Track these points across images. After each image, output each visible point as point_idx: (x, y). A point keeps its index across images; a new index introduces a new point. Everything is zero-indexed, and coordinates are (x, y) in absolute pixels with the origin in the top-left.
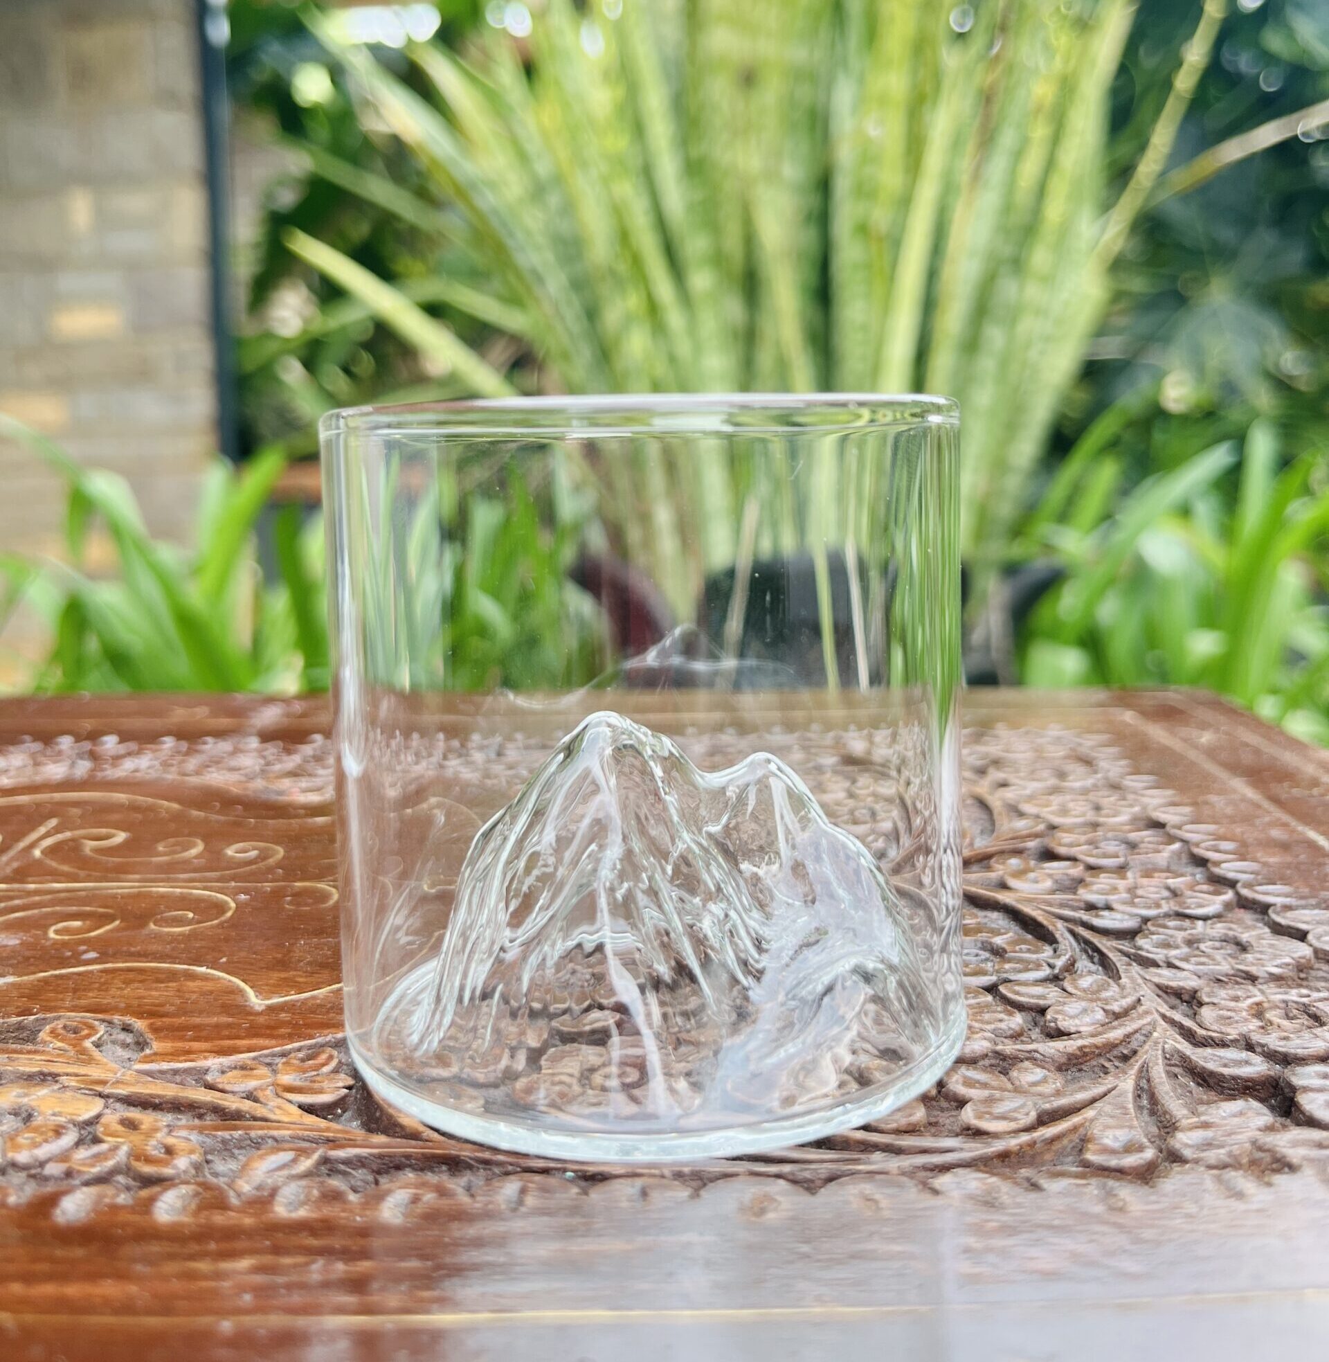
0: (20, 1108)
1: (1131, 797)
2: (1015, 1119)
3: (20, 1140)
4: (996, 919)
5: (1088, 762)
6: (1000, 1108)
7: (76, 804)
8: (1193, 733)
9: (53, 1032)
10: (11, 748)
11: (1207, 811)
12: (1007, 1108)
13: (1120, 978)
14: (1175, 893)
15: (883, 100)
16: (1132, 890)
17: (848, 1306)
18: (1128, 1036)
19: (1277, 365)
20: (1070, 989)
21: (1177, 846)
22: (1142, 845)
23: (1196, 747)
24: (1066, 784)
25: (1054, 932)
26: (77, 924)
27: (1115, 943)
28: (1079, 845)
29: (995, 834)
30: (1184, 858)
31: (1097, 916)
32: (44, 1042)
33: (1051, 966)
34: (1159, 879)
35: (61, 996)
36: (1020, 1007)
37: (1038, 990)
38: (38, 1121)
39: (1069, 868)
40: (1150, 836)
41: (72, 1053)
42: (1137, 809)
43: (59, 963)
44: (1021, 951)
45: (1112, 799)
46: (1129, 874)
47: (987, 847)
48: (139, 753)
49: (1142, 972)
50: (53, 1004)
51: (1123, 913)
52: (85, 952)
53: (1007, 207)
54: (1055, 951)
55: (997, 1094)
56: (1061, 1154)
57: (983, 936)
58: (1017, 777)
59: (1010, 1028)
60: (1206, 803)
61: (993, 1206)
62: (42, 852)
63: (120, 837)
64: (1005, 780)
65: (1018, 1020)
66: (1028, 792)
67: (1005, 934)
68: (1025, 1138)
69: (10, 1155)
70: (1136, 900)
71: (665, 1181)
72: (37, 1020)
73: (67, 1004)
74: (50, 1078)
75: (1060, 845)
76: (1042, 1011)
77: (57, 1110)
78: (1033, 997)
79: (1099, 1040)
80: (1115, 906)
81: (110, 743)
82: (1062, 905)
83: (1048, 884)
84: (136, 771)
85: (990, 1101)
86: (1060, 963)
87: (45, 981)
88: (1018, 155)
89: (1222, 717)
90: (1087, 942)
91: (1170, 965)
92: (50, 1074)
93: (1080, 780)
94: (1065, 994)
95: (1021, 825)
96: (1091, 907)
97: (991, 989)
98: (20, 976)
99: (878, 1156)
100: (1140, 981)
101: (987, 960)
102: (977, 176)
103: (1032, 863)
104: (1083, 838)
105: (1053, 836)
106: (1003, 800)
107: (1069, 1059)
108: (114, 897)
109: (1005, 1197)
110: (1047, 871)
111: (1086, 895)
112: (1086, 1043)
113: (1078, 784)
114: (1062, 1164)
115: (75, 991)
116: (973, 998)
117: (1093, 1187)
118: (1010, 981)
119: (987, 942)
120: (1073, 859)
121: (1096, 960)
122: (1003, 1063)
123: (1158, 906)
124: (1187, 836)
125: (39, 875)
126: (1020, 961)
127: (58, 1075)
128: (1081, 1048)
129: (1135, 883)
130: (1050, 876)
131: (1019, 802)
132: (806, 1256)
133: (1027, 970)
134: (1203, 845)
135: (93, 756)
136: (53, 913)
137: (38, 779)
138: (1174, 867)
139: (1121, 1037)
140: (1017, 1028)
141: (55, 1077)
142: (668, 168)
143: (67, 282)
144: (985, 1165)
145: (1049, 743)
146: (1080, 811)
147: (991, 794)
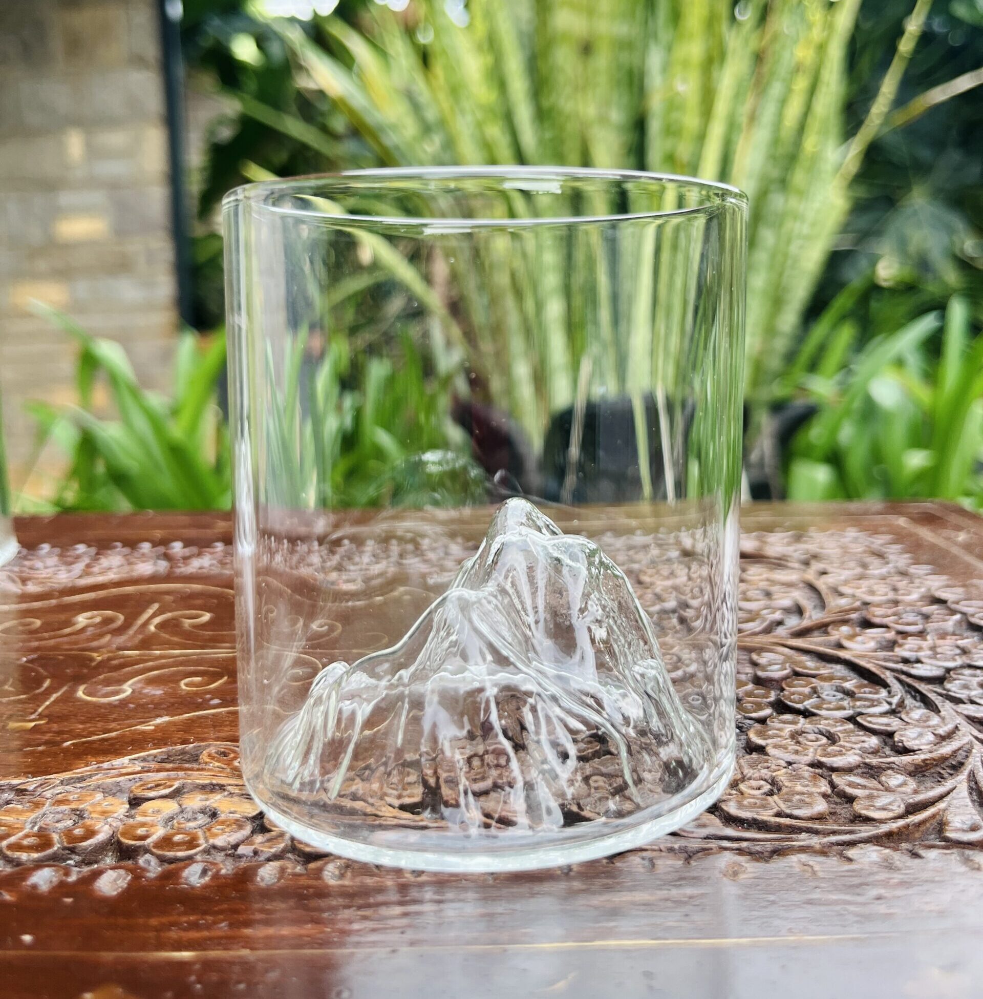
0: (205, 809)
1: (917, 581)
2: (892, 810)
3: (214, 830)
4: (839, 670)
5: (880, 555)
6: (879, 803)
7: (168, 593)
8: (951, 533)
9: (210, 755)
10: (109, 552)
11: (974, 592)
12: (885, 802)
13: (940, 712)
14: (964, 652)
15: (686, 64)
16: (933, 648)
17: (811, 935)
18: (955, 752)
19: (962, 250)
20: (906, 719)
21: (958, 617)
22: (933, 617)
23: (956, 543)
24: (868, 572)
25: (886, 679)
26: (198, 679)
27: (930, 687)
28: (888, 617)
29: (826, 609)
30: (964, 626)
31: (913, 667)
32: (206, 763)
33: (890, 703)
34: (950, 641)
35: (206, 730)
36: (874, 732)
37: (884, 720)
38: (222, 817)
39: (885, 633)
40: (938, 609)
41: (228, 770)
42: (923, 590)
43: (197, 707)
44: (865, 693)
45: (904, 582)
46: (929, 637)
47: (823, 618)
48: (199, 555)
49: (955, 707)
50: (203, 736)
51: (931, 665)
52: (212, 699)
53: (776, 141)
54: (889, 692)
55: (875, 793)
56: (926, 833)
57: (837, 682)
58: (833, 567)
59: (871, 747)
60: (973, 585)
61: (891, 869)
62: (156, 627)
63: (206, 617)
64: (825, 569)
65: (874, 741)
66: (843, 578)
67: (851, 680)
68: (901, 823)
69: (211, 841)
70: (938, 656)
71: (663, 854)
72: (195, 747)
73: (212, 736)
74: (217, 787)
75: (874, 616)
76: (891, 735)
77: (232, 809)
78: (882, 725)
79: (935, 755)
80: (923, 660)
81: (177, 548)
82: (885, 660)
83: (872, 644)
84: (201, 568)
85: (870, 797)
86: (895, 700)
87: (192, 721)
88: (783, 102)
89: (970, 522)
90: (909, 686)
91: (972, 702)
92: (218, 785)
93: (878, 569)
94: (904, 724)
95: (843, 602)
96: (906, 661)
97: (851, 719)
98: (172, 717)
99: (804, 835)
100: (954, 714)
101: (842, 699)
102: (753, 118)
103: (858, 629)
104: (890, 611)
105: (867, 609)
106: (825, 584)
107: (916, 768)
108: (217, 660)
109: (898, 862)
110: (870, 635)
111: (900, 652)
112: (927, 757)
113: (877, 572)
114: (927, 840)
115: (214, 726)
116: (841, 726)
117: (954, 855)
118: (863, 714)
119: (840, 686)
120: (885, 626)
121: (918, 698)
122: (872, 772)
123: (954, 660)
124: (965, 609)
125: (160, 645)
126: (866, 699)
127: (223, 786)
128: (924, 761)
129: (934, 643)
130: (873, 638)
131: (838, 585)
132: (773, 902)
133: (873, 706)
134: (976, 616)
135: (167, 557)
136: (179, 672)
137: (135, 574)
138: (957, 632)
139: (950, 753)
140: (876, 747)
141: (222, 787)
142: (524, 114)
143: (66, 198)
144: (877, 842)
145: (850, 542)
146: (882, 593)
147: (818, 579)
